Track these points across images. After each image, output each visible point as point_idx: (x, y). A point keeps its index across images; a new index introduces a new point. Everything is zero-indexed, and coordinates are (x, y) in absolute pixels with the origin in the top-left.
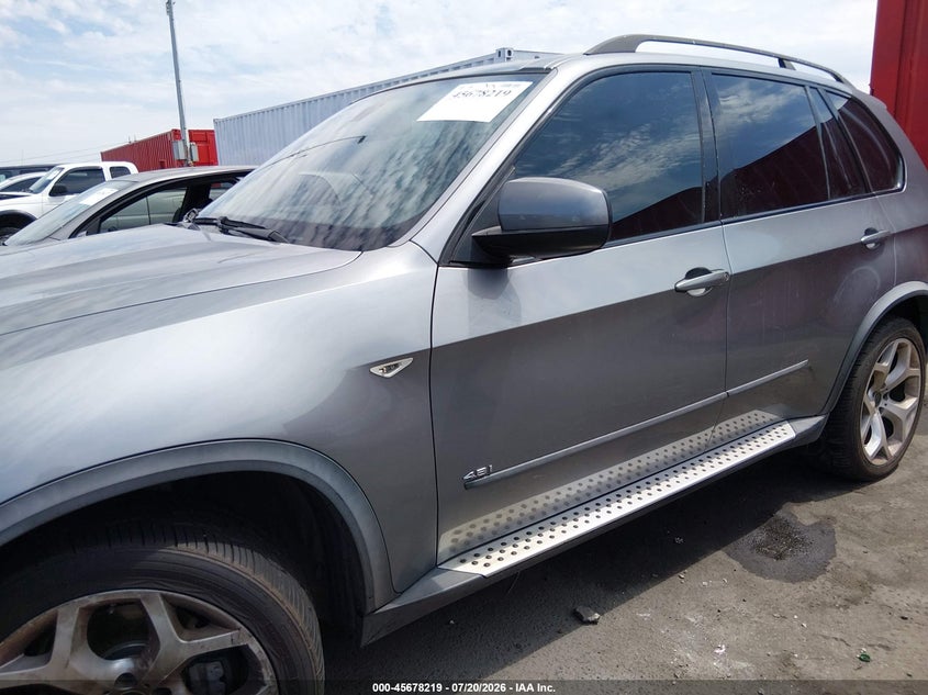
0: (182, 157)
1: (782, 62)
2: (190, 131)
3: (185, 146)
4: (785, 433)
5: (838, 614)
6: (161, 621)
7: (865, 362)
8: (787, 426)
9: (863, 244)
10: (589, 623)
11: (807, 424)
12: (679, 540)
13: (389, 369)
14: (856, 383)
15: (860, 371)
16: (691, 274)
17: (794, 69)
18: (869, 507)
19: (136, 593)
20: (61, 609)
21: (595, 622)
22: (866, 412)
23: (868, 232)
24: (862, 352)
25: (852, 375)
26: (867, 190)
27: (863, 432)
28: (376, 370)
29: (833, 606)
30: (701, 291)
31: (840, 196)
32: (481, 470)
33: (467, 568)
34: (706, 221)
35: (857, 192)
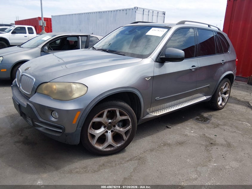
0: (42, 25)
1: (209, 26)
2: (44, 18)
3: (42, 22)
4: (204, 98)
5: (213, 129)
6: (118, 114)
7: (220, 86)
8: (205, 97)
9: (221, 63)
10: (169, 128)
11: (208, 97)
12: (183, 117)
13: (148, 79)
14: (218, 90)
15: (219, 88)
16: (193, 66)
17: (211, 27)
18: (218, 114)
19: (115, 109)
20: (105, 110)
21: (170, 128)
22: (219, 96)
23: (223, 61)
24: (219, 84)
25: (217, 89)
26: (223, 53)
27: (218, 100)
28: (146, 79)
29: (212, 128)
30: (194, 70)
31: (218, 53)
32: (158, 98)
33: (154, 114)
34: (195, 57)
35: (221, 53)
